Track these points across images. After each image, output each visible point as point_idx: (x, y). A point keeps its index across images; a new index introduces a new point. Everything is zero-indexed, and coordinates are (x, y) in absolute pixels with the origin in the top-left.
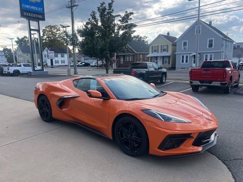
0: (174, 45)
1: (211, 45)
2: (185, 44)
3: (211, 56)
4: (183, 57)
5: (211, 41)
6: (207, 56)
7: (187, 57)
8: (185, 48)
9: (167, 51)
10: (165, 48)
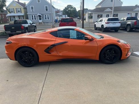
0: (25, 8)
1: (47, 10)
2: (32, 8)
3: (48, 15)
4: (32, 16)
5: (46, 7)
6: (46, 16)
7: (35, 16)
8: (32, 11)
9: (21, 12)
10: (19, 10)
